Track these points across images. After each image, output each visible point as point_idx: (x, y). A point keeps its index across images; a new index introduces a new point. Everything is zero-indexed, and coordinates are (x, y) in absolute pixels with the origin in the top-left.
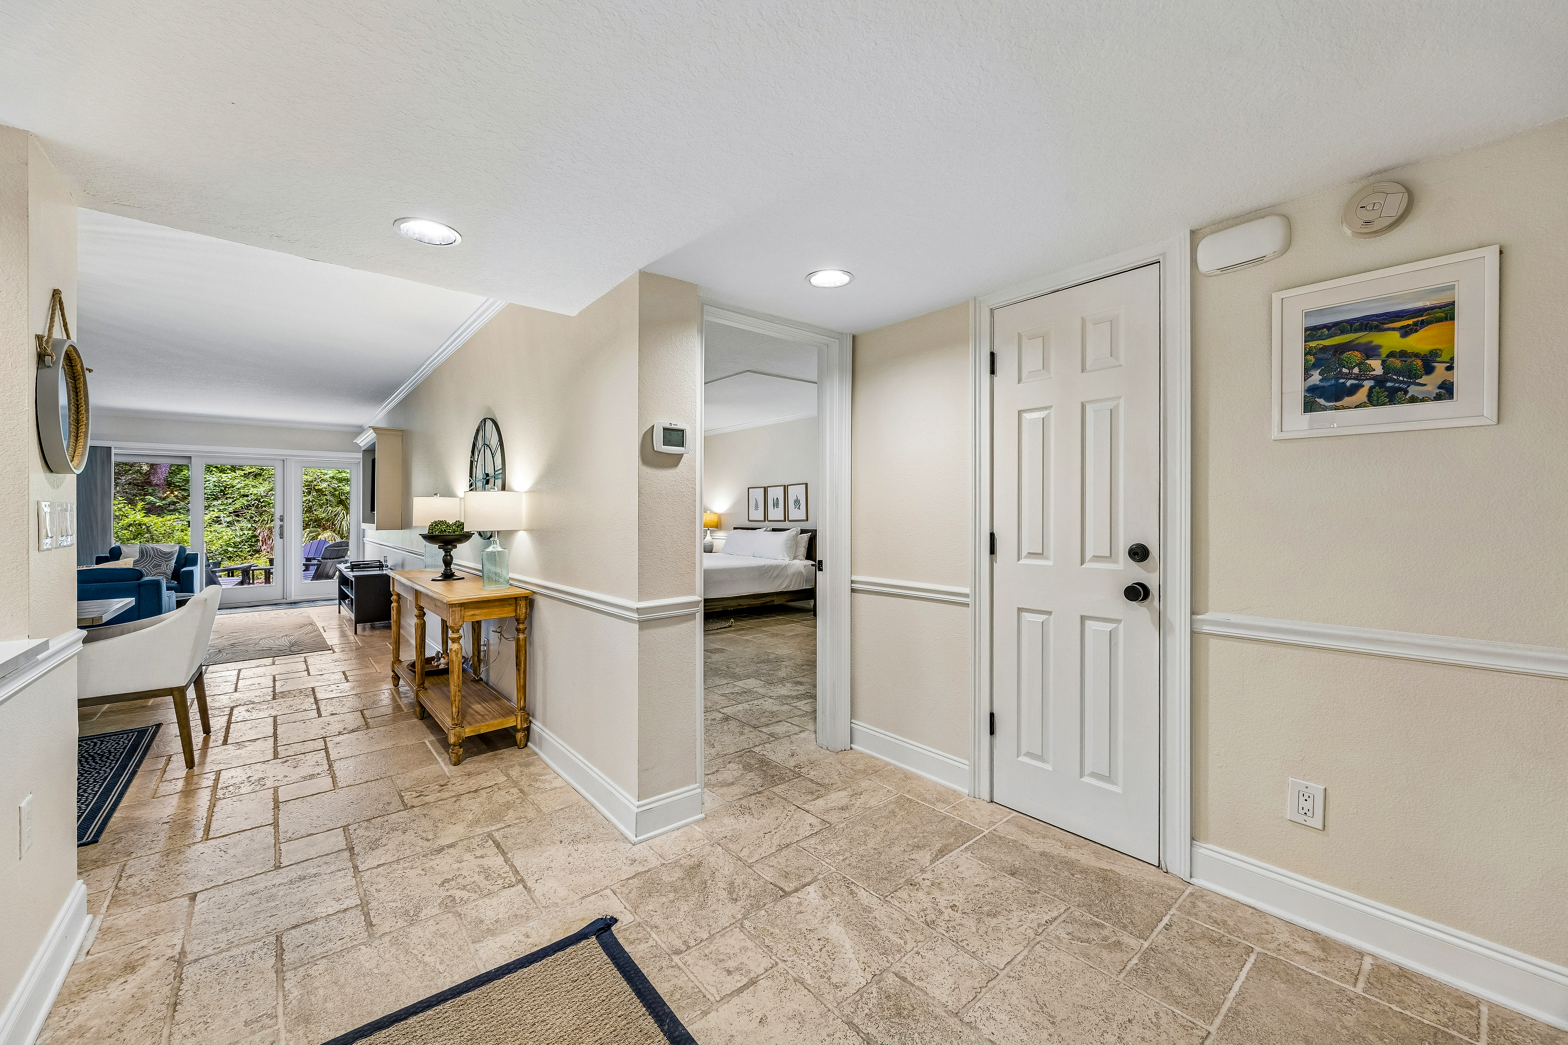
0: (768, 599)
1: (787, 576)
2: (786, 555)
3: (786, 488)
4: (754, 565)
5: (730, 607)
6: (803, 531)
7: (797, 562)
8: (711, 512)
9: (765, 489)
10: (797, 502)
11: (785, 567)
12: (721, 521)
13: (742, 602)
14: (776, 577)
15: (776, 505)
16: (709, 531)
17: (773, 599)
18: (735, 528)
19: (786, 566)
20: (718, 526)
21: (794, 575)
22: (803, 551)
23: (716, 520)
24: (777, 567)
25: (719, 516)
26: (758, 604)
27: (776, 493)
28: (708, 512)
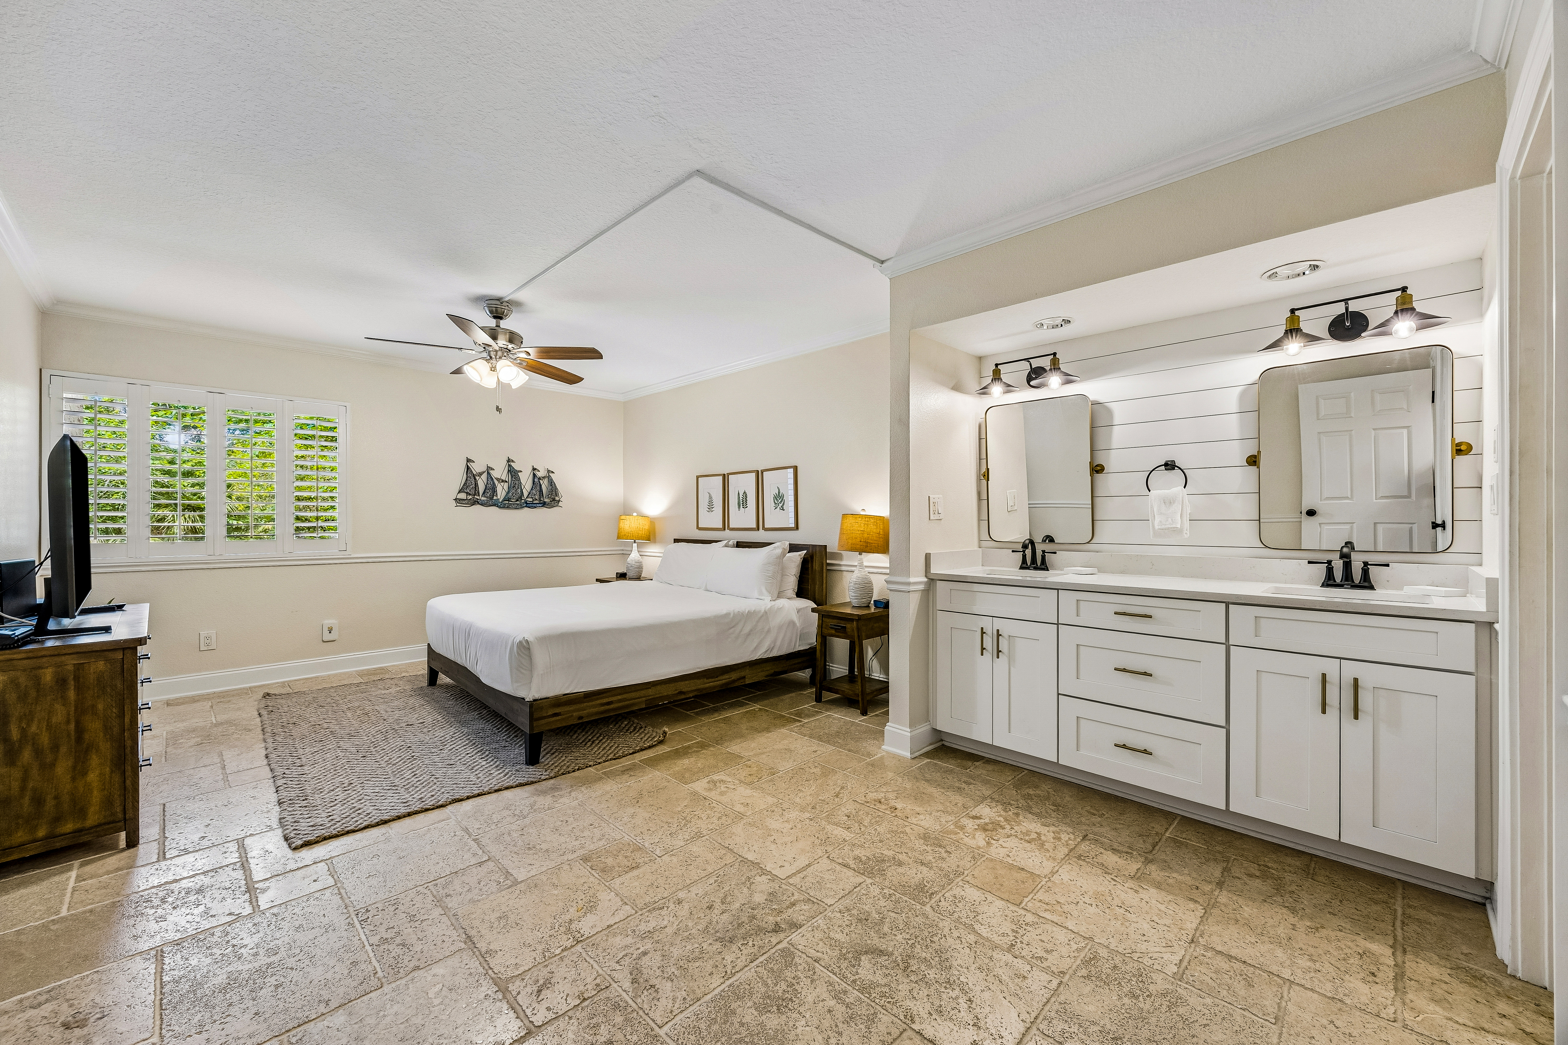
0: (734, 676)
1: (769, 631)
2: (764, 591)
3: (759, 475)
4: (708, 615)
5: (662, 698)
6: (793, 548)
7: (782, 602)
8: (641, 515)
9: (725, 478)
10: (779, 498)
11: (765, 615)
12: (654, 530)
13: (684, 686)
14: (749, 634)
15: (743, 502)
16: (635, 545)
17: (743, 674)
18: (676, 541)
19: (766, 612)
20: (650, 537)
21: (780, 628)
22: (792, 582)
23: (647, 527)
24: (750, 615)
25: (653, 521)
26: (715, 687)
27: (744, 484)
28: (635, 514)
